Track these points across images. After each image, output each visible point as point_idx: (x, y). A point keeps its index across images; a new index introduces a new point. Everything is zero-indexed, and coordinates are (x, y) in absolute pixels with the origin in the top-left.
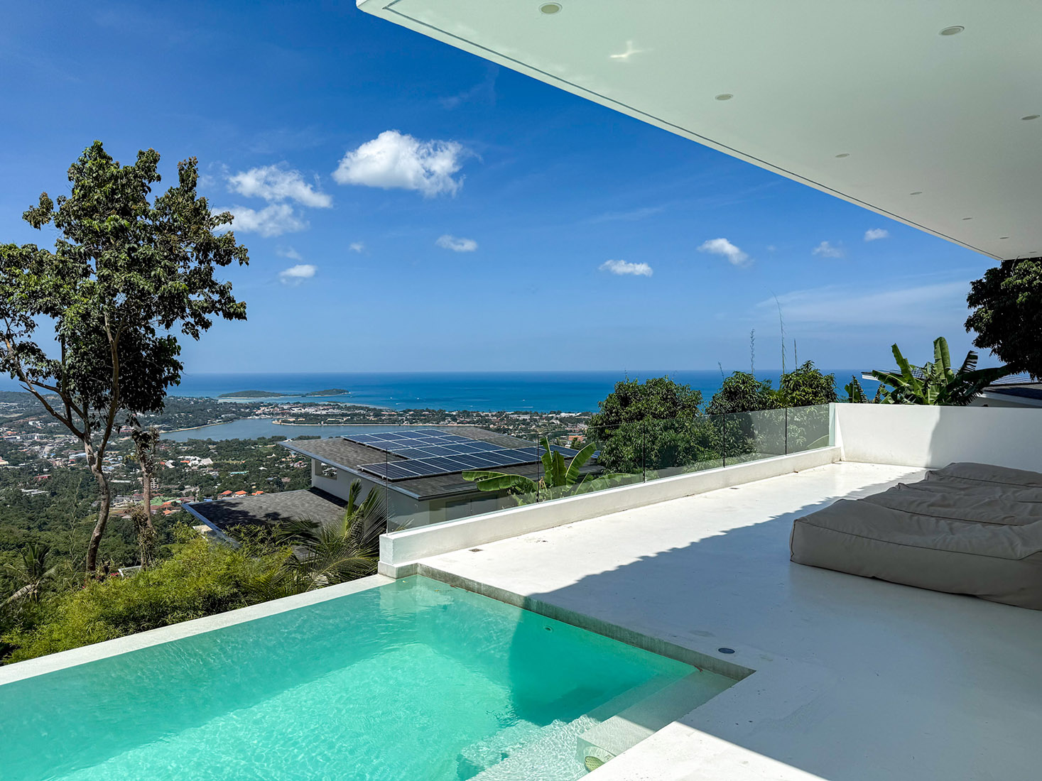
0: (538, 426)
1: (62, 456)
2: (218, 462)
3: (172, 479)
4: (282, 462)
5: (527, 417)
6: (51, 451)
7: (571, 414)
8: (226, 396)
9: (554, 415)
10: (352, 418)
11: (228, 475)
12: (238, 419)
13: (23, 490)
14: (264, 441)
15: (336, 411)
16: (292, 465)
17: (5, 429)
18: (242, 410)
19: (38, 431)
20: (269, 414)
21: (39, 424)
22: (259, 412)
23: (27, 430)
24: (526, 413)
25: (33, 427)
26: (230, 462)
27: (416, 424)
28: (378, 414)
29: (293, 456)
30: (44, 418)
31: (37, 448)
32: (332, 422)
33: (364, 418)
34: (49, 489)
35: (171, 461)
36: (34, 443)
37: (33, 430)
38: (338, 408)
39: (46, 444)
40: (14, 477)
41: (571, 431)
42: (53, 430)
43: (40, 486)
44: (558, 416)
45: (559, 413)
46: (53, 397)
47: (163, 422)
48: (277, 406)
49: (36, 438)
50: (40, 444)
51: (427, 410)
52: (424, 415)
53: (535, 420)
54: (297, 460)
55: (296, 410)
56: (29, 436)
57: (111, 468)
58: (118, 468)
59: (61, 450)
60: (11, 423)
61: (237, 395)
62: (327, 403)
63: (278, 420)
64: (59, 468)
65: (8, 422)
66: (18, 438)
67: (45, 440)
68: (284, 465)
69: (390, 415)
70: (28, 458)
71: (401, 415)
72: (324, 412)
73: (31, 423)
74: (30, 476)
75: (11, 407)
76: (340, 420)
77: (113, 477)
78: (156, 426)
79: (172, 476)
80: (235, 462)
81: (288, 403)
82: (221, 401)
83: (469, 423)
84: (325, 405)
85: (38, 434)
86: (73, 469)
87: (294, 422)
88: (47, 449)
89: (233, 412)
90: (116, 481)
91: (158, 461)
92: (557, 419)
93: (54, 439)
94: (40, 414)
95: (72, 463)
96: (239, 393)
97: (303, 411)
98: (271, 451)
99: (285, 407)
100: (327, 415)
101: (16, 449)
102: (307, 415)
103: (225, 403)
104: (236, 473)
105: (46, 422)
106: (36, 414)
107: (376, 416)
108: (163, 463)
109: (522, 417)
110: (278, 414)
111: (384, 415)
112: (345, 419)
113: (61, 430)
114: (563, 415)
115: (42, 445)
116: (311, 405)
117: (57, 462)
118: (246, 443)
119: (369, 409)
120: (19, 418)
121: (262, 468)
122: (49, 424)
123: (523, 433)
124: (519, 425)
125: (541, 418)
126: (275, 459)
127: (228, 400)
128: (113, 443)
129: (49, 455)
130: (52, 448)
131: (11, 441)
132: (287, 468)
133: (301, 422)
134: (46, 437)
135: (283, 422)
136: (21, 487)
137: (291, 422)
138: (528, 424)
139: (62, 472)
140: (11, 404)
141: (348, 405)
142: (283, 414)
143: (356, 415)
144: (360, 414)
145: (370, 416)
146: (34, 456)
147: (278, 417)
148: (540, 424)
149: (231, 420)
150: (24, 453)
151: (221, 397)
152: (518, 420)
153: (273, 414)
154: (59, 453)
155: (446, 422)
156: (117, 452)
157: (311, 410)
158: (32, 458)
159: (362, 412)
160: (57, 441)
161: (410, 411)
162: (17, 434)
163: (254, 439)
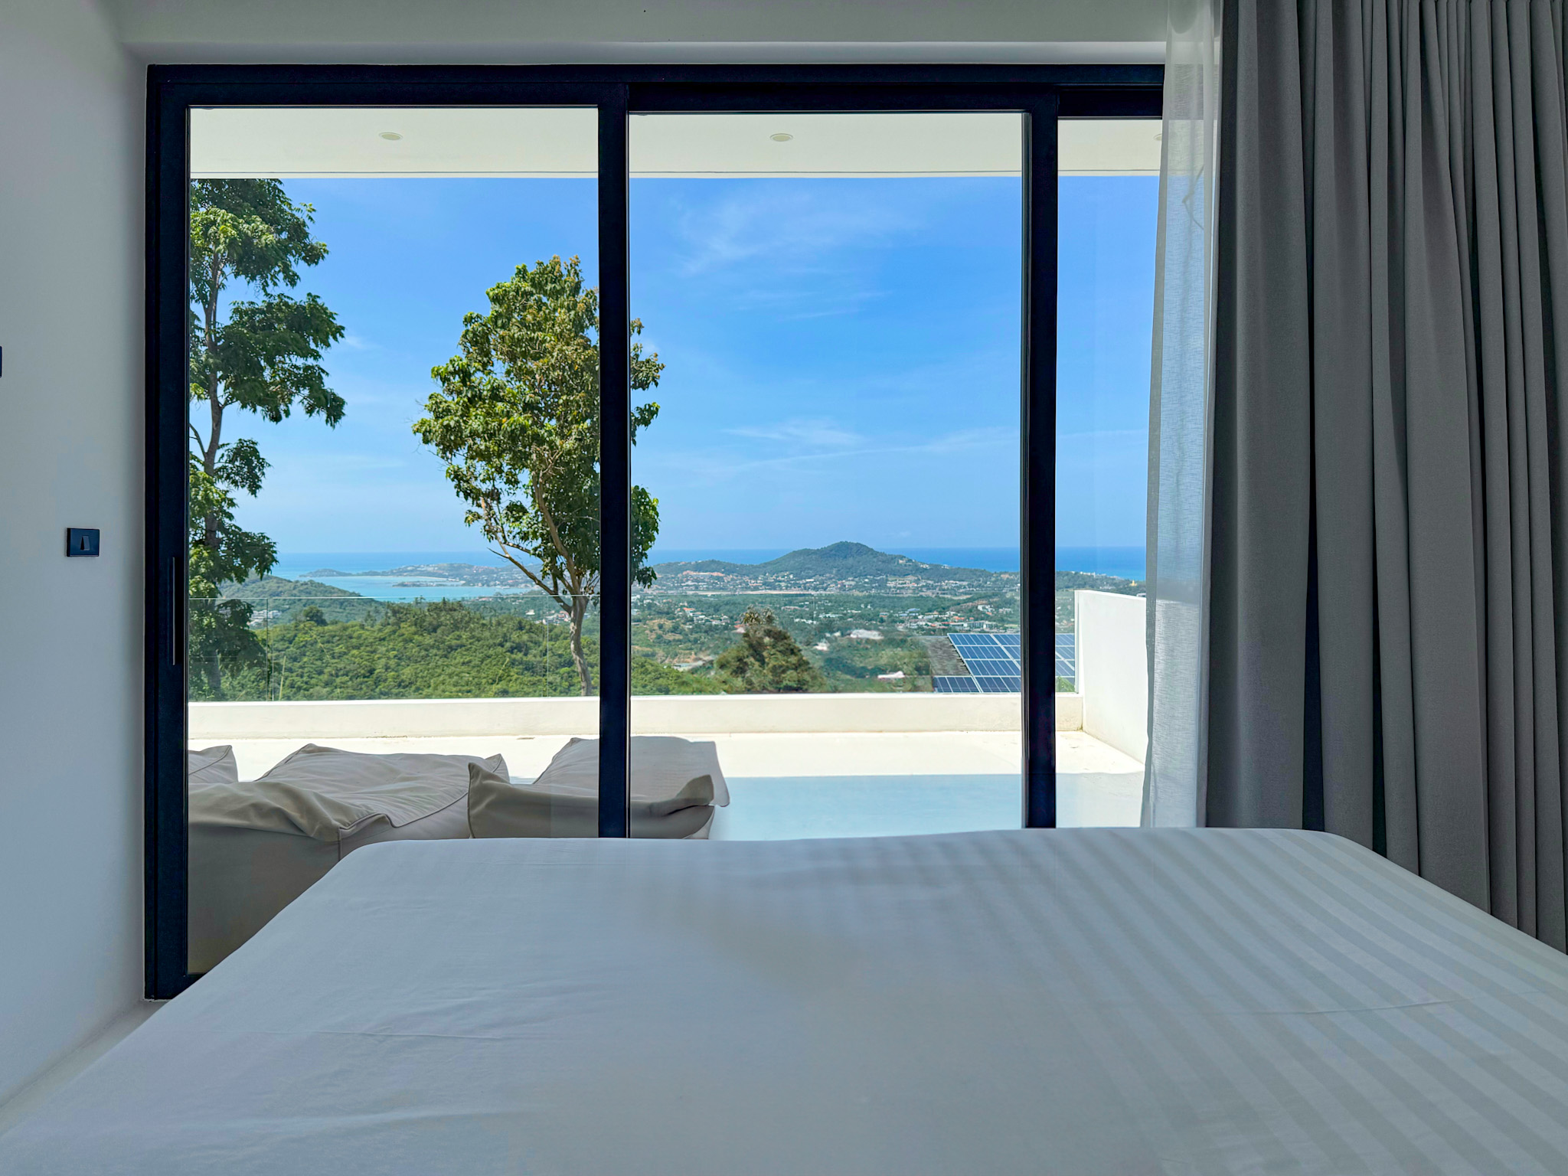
17: (952, 613)
19: (987, 618)
21: (990, 610)
23: (976, 616)
30: (996, 602)
37: (982, 616)
42: (1005, 618)
46: (1007, 576)
49: (985, 626)
60: (959, 607)
65: (955, 605)
66: (965, 625)
73: (980, 608)
75: (959, 587)
85: (987, 622)
93: (1005, 629)
94: (990, 597)
105: (997, 607)
106: (986, 597)
120: (969, 600)
122: (1001, 610)
134: (996, 626)
140: (961, 583)
162: (964, 621)
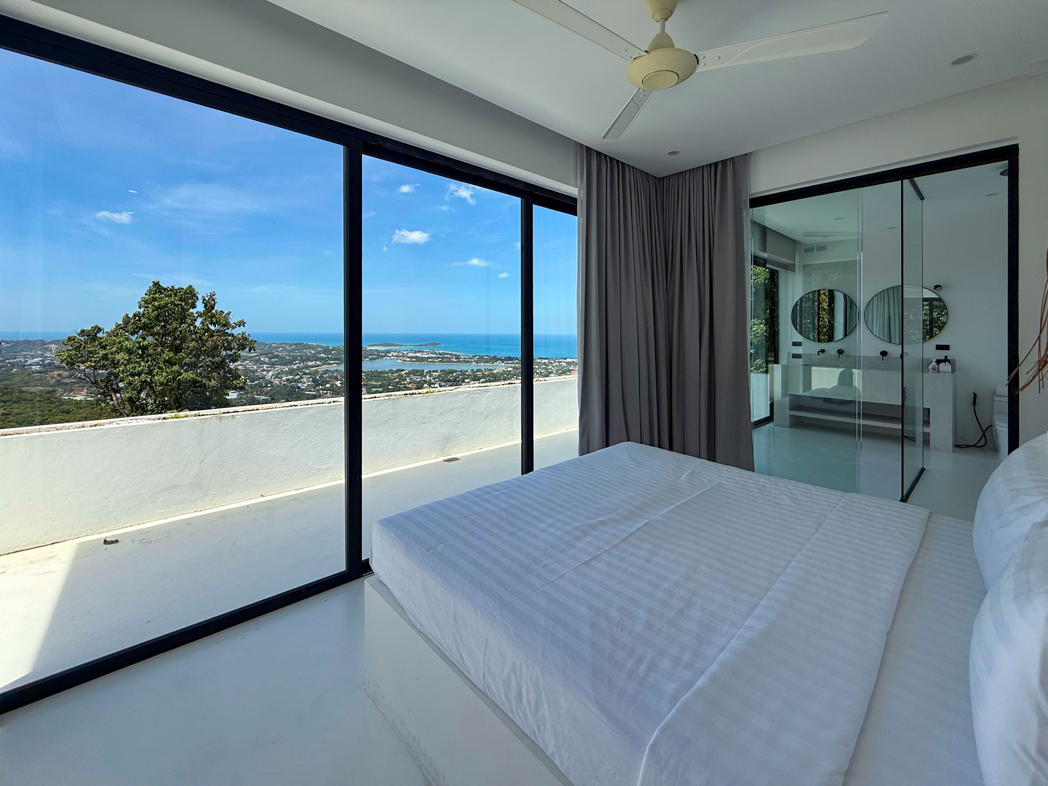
0: (554, 367)
1: (279, 378)
2: (366, 383)
3: (340, 392)
4: (402, 384)
5: (547, 361)
6: (273, 375)
7: (573, 360)
8: (372, 346)
9: (563, 360)
10: (443, 360)
11: (371, 390)
12: (378, 359)
13: (256, 396)
14: (392, 372)
15: (434, 356)
16: (407, 386)
18: (381, 354)
20: (396, 356)
22: (390, 355)
24: (546, 359)
25: (263, 361)
26: (373, 383)
27: (479, 364)
28: (458, 357)
29: (408, 381)
31: (265, 373)
32: (431, 362)
33: (450, 359)
34: (270, 396)
35: (340, 382)
36: (264, 370)
38: (435, 354)
39: (270, 371)
40: (252, 388)
41: (573, 370)
43: (266, 394)
44: (565, 361)
45: (566, 359)
47: (336, 359)
48: (400, 352)
50: (267, 371)
51: (487, 356)
52: (485, 359)
53: (551, 363)
54: (410, 383)
55: (410, 355)
56: (261, 366)
57: (305, 385)
58: (309, 385)
59: (279, 374)
61: (378, 345)
62: (428, 351)
63: (400, 360)
64: (276, 384)
67: (270, 369)
68: (403, 386)
69: (465, 358)
70: (260, 378)
71: (471, 359)
72: (427, 356)
74: (261, 389)
76: (436, 361)
77: (306, 390)
78: (332, 362)
79: (339, 391)
80: (375, 383)
81: (407, 350)
82: (369, 348)
83: (511, 364)
84: (427, 352)
86: (284, 385)
87: (409, 361)
88: (271, 373)
89: (376, 355)
90: (308, 393)
91: (332, 381)
92: (564, 362)
95: (284, 381)
96: (379, 344)
97: (415, 355)
98: (396, 377)
99: (405, 353)
100: (429, 358)
101: (253, 373)
102: (416, 357)
103: (371, 350)
104: (376, 389)
107: (456, 358)
108: (334, 383)
109: (543, 361)
110: (400, 356)
111: (461, 358)
112: (438, 360)
113: (279, 363)
114: (568, 360)
115: (268, 371)
116: (419, 352)
117: (276, 381)
118: (381, 372)
119: (452, 355)
121: (390, 387)
123: (544, 371)
124: (541, 365)
125: (555, 362)
126: (398, 382)
127: (373, 348)
128: (307, 371)
129: (271, 377)
130: (273, 373)
131: (251, 368)
132: (404, 388)
133: (413, 361)
135: (403, 361)
136: (255, 395)
137: (407, 361)
138: (547, 365)
139: (278, 386)
141: (441, 352)
142: (403, 356)
143: (445, 358)
144: (447, 358)
145: (453, 358)
146: (263, 378)
147: (401, 358)
148: (554, 365)
149: (375, 359)
150: (258, 376)
151: (369, 346)
152: (541, 363)
153: (397, 356)
154: (277, 376)
155: (498, 362)
156: (309, 376)
157: (419, 355)
158: (262, 378)
159: (449, 356)
160: (276, 369)
161: (477, 356)
163: (387, 370)
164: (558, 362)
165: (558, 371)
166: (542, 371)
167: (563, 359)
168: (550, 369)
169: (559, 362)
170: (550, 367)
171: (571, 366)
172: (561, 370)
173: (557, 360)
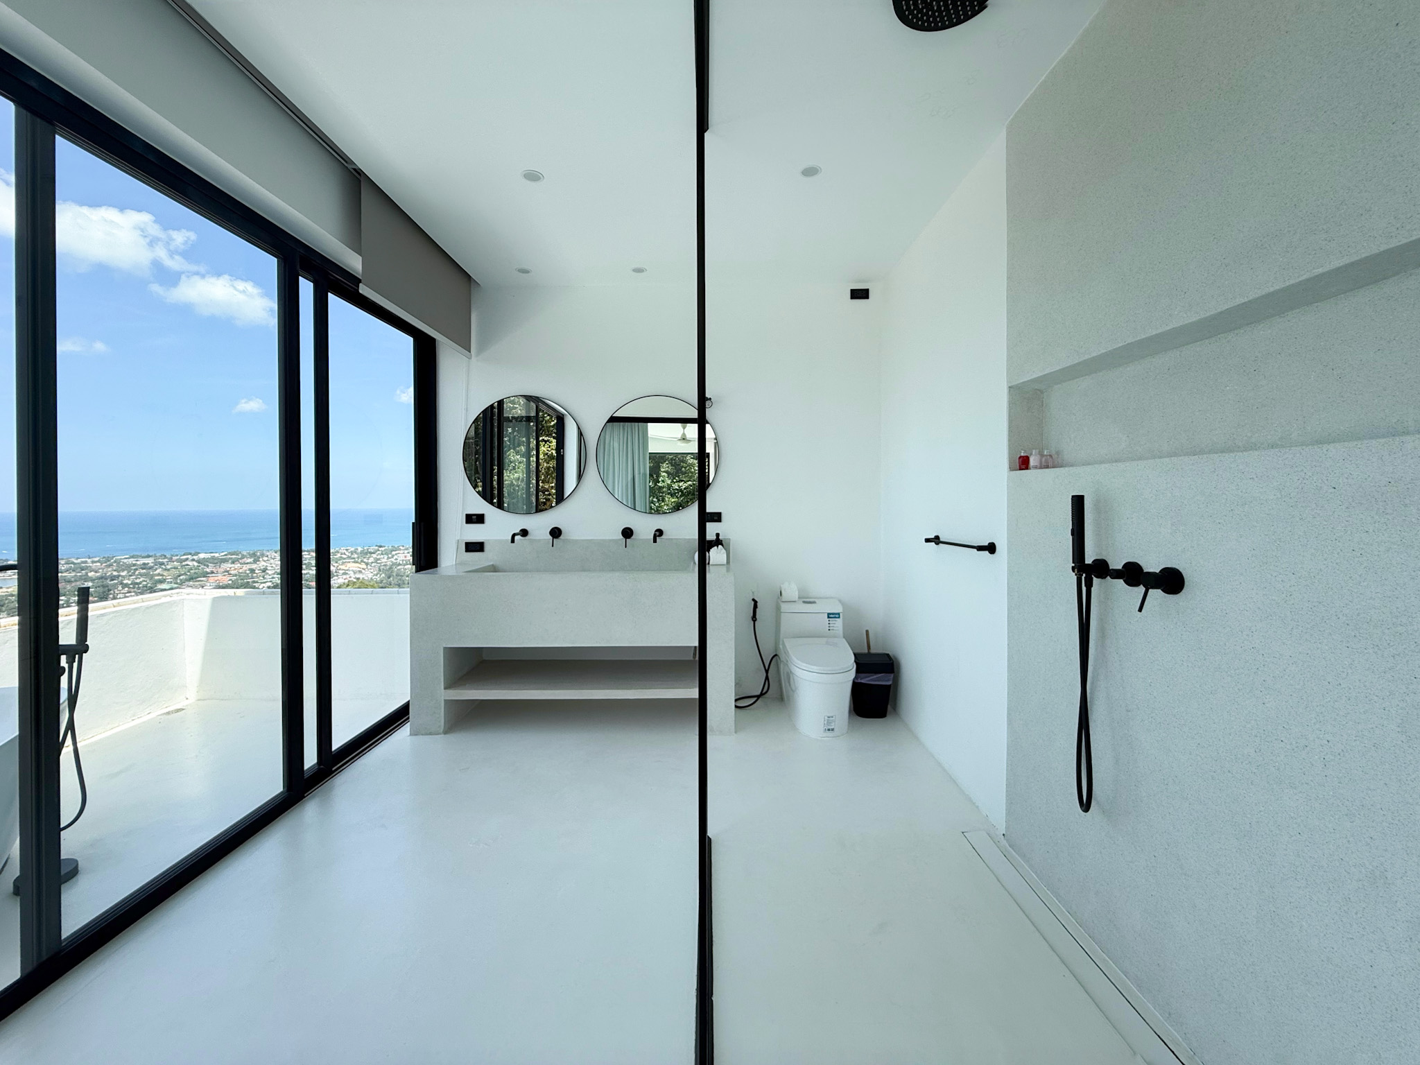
164: (177, 561)
165: (179, 576)
166: (138, 581)
167: (190, 554)
168: (159, 575)
169: (181, 561)
170: (159, 571)
171: (208, 566)
172: (185, 574)
173: (174, 558)
